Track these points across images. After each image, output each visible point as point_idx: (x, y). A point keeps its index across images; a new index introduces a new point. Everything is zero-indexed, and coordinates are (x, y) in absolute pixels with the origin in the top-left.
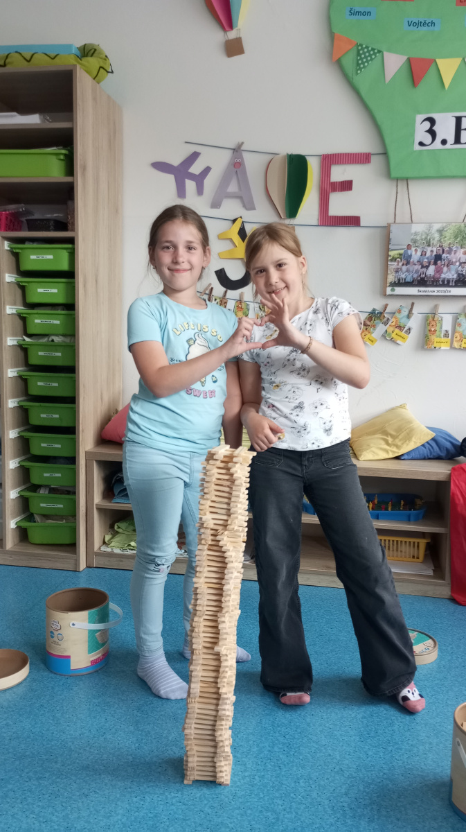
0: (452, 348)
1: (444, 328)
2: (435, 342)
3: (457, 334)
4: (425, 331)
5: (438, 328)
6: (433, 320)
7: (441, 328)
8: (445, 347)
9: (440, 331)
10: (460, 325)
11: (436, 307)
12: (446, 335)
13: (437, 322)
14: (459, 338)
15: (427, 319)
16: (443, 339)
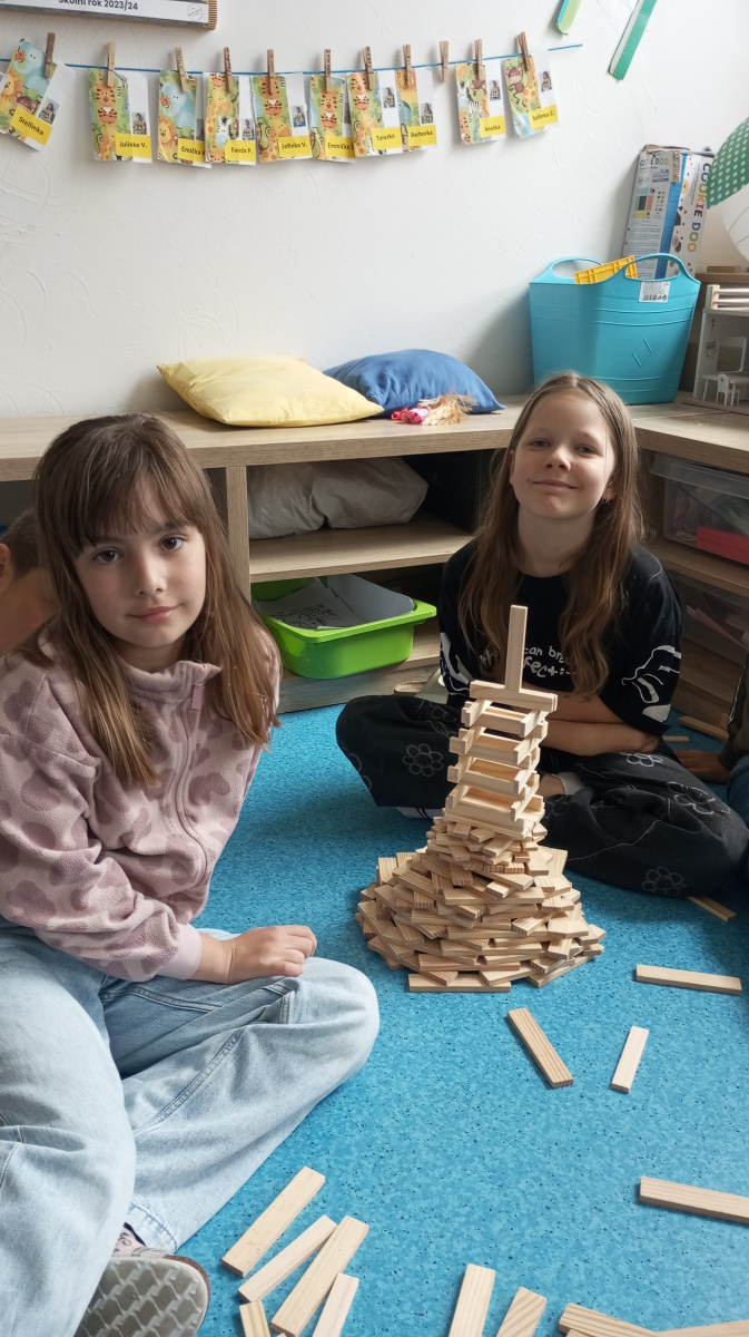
0: (158, 161)
1: (134, 108)
2: (118, 145)
3: (163, 126)
4: (88, 114)
5: (118, 108)
6: (106, 85)
7: (126, 106)
8: (141, 157)
9: (126, 116)
10: (166, 102)
11: (106, 51)
12: (140, 128)
13: (116, 92)
14: (168, 136)
15: (88, 83)
16: (135, 138)
